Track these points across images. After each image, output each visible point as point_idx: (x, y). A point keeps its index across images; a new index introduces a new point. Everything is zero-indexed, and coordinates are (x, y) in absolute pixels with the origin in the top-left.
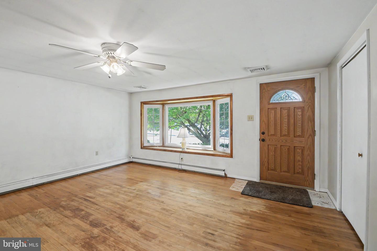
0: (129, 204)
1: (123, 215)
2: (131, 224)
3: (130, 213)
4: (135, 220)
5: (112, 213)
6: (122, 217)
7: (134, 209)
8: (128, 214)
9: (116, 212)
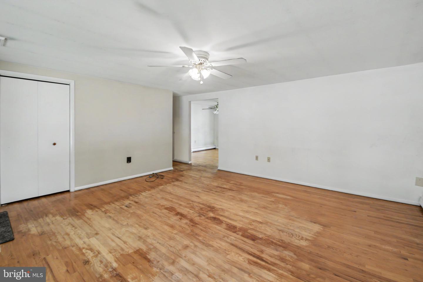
0: (186, 242)
1: (192, 226)
2: (183, 217)
3: (185, 228)
4: (180, 220)
5: (204, 229)
6: (192, 224)
7: (180, 232)
8: (187, 227)
9: (200, 231)
